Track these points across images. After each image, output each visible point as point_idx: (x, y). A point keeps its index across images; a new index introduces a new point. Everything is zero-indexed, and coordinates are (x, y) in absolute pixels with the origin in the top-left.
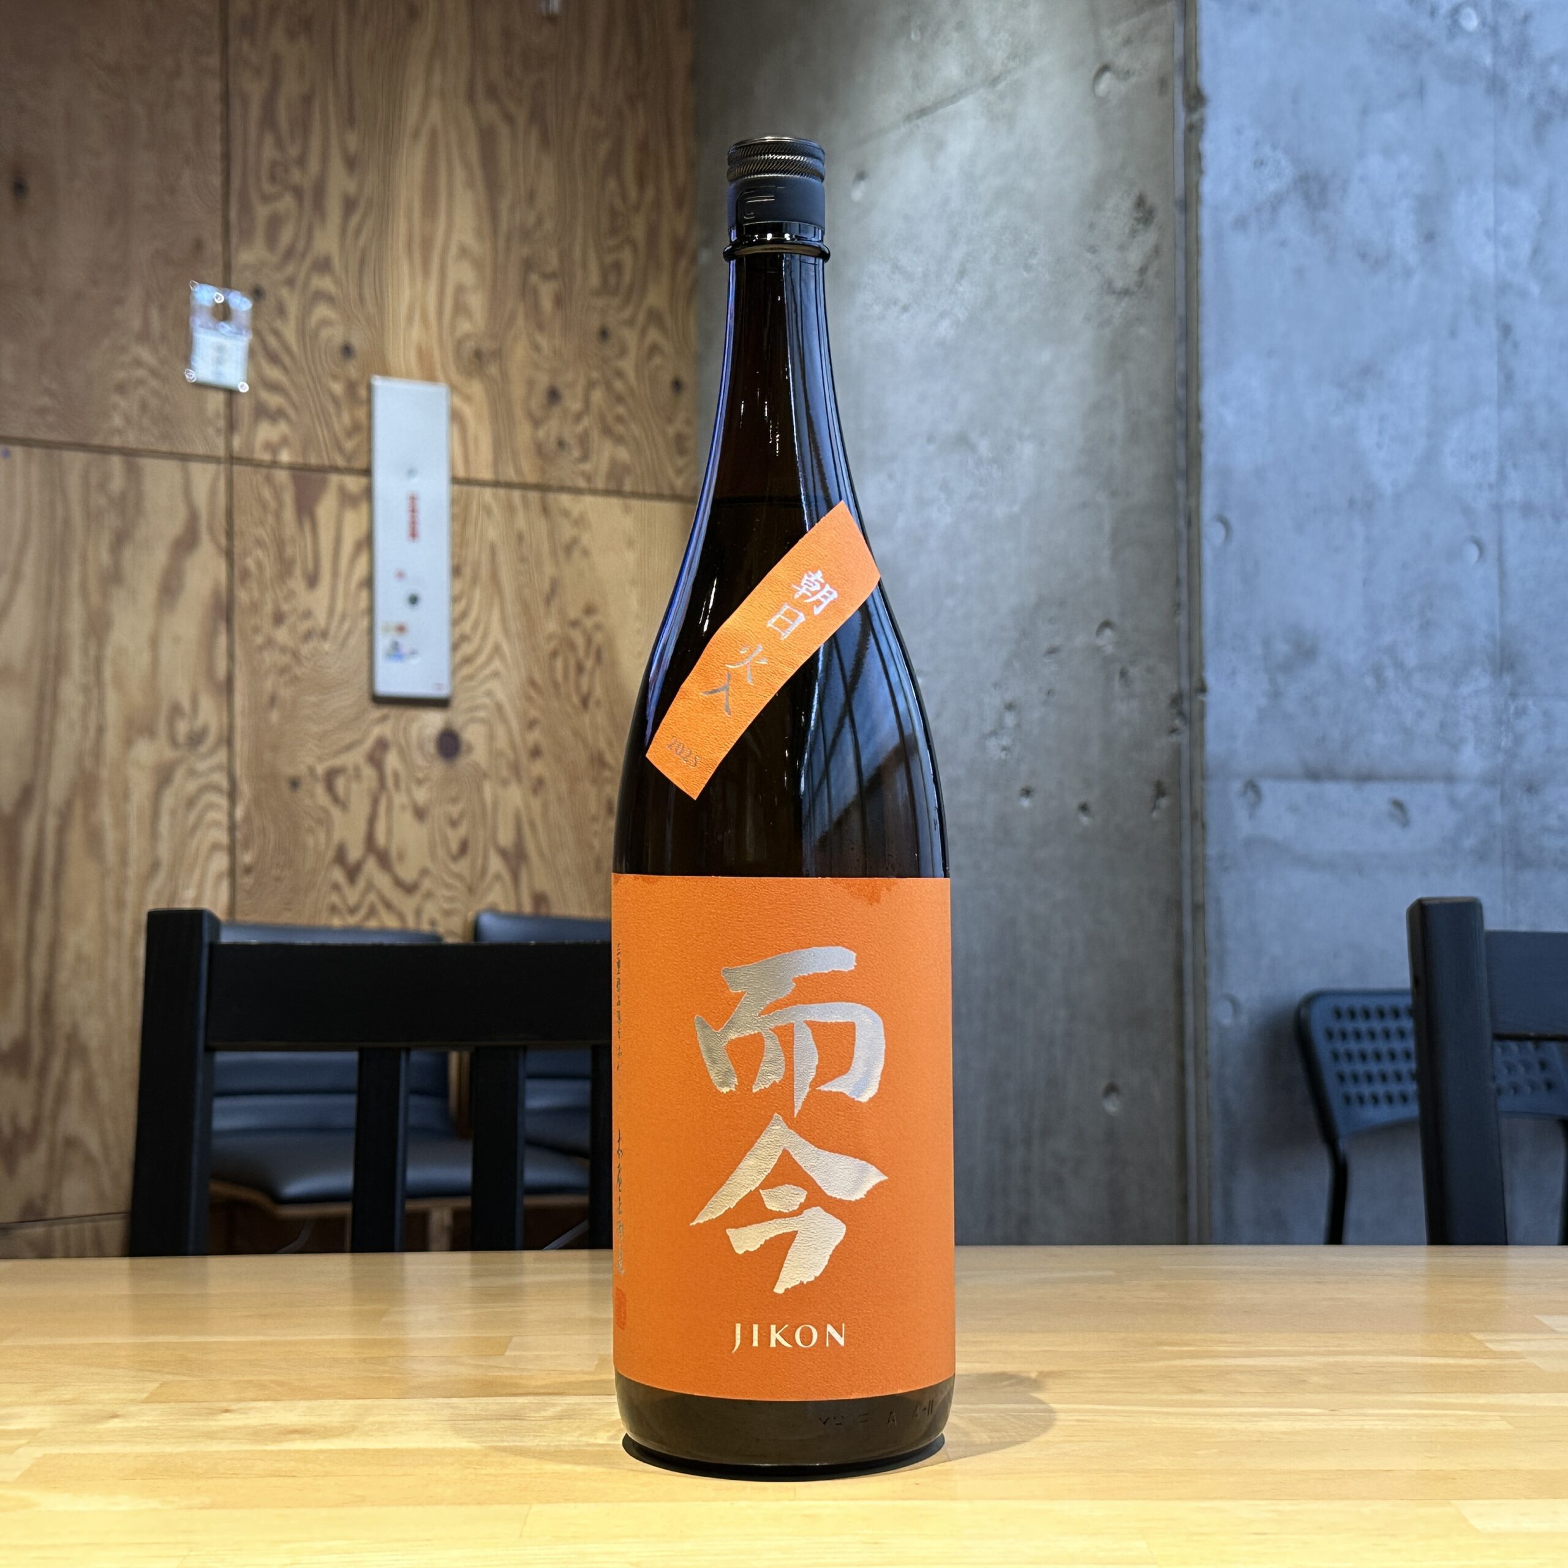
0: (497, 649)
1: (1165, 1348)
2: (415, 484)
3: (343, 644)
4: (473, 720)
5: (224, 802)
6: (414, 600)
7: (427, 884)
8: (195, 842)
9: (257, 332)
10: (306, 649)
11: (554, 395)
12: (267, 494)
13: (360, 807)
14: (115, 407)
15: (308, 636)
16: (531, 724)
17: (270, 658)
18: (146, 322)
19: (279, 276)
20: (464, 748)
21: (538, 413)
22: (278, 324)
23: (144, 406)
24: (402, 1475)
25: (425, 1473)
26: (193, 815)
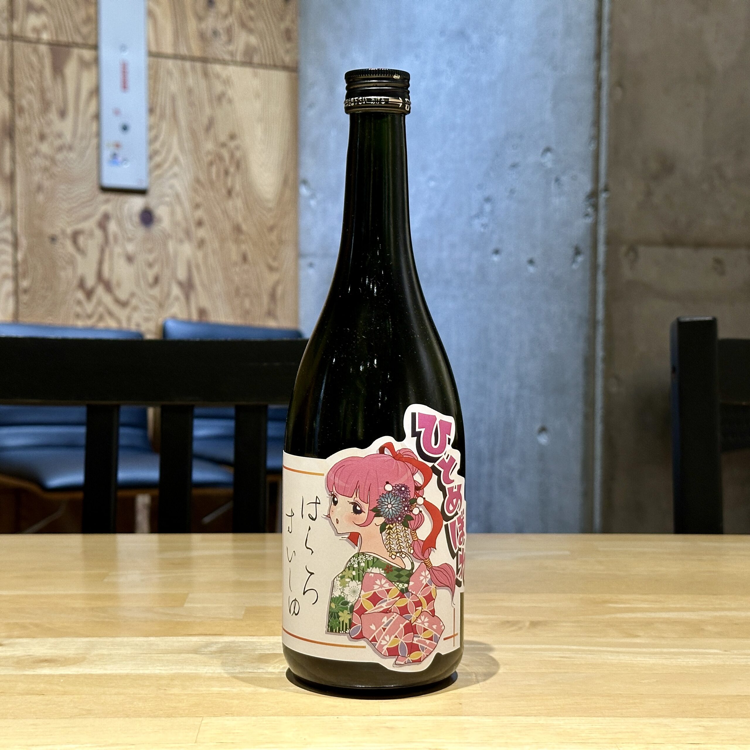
0: (176, 160)
1: (611, 605)
2: (126, 55)
3: (82, 154)
4: (161, 203)
6: (125, 128)
7: (134, 302)
10: (60, 157)
12: (34, 59)
13: (93, 254)
15: (60, 149)
16: (197, 206)
17: (38, 162)
20: (156, 220)
21: (202, 13)
24: (115, 694)
25: (132, 693)
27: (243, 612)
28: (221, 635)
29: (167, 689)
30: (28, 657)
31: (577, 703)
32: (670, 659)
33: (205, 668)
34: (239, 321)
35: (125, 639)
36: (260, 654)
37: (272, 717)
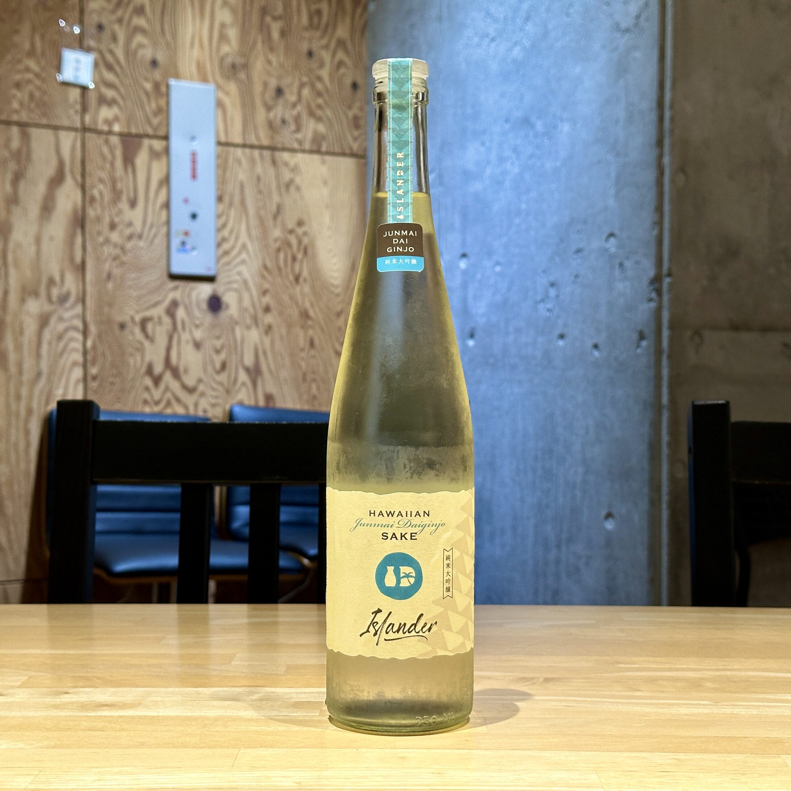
0: (244, 246)
1: (622, 665)
2: (196, 146)
3: (152, 242)
4: (229, 289)
5: (80, 337)
6: (194, 216)
7: (201, 388)
8: (62, 361)
9: (100, 52)
10: (129, 245)
11: (279, 92)
12: (105, 150)
13: (161, 341)
14: (14, 96)
15: (130, 237)
17: (108, 250)
18: (33, 45)
19: (114, 17)
20: (224, 306)
21: (271, 103)
22: (112, 46)
23: (32, 96)
26: (61, 345)
27: (284, 669)
28: (262, 686)
29: (211, 727)
30: (91, 702)
31: (570, 741)
34: (306, 407)
36: (296, 701)
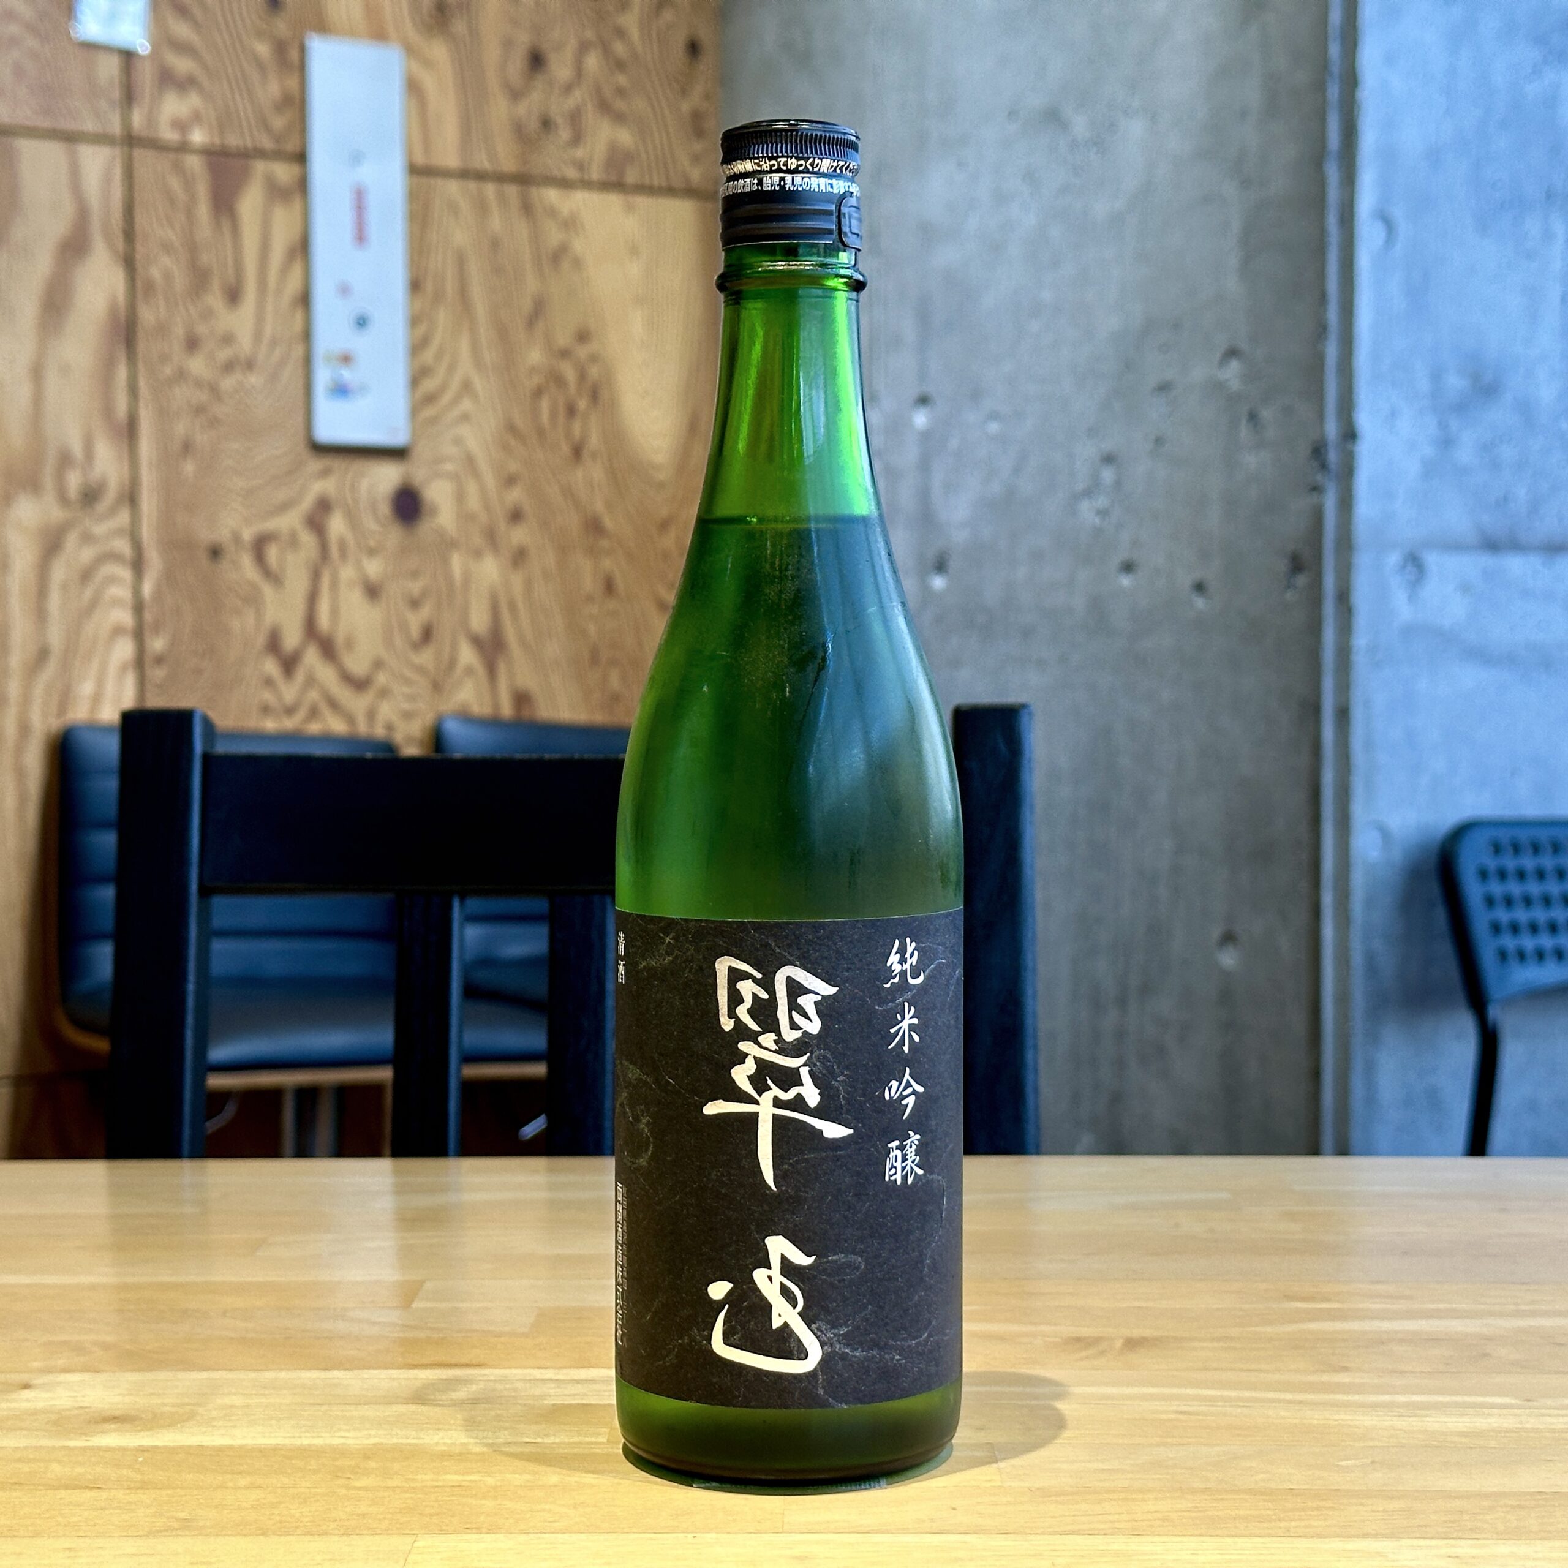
0: (467, 387)
2: (362, 174)
3: (274, 377)
4: (437, 475)
5: (125, 574)
6: (362, 322)
7: (382, 678)
8: (92, 625)
10: (228, 383)
11: (536, 61)
13: (297, 582)
16: (510, 481)
17: (182, 394)
20: (426, 510)
21: (519, 84)
24: (247, 1488)
25: (279, 1485)
26: (88, 593)
27: (532, 1320)
28: (477, 1366)
29: (352, 1477)
30: (81, 1411)
31: (1197, 1507)
32: (1410, 1417)
33: (437, 1434)
34: (599, 718)
35: (283, 1375)
36: (554, 1405)
37: (560, 1536)
